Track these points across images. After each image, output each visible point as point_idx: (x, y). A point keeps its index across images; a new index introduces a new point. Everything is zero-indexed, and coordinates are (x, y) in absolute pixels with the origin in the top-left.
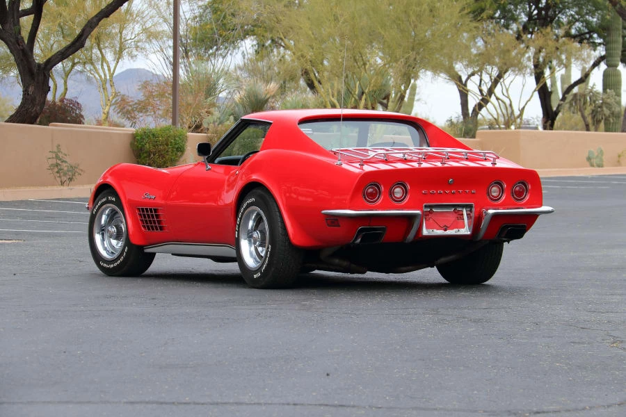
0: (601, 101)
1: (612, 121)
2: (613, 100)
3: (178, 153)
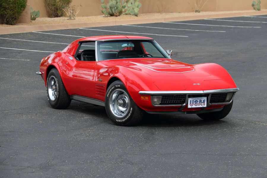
3: (22, 8)
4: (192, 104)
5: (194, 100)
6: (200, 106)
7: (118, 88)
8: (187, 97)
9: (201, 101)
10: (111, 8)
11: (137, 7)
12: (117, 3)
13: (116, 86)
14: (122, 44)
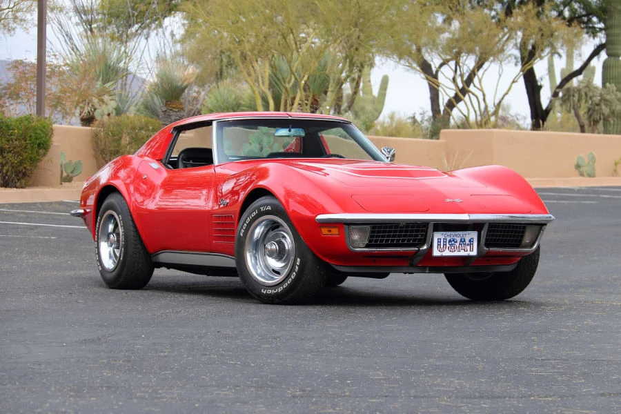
0: (599, 98)
1: (612, 122)
2: (613, 97)
3: (41, 151)
4: (442, 247)
5: (448, 239)
6: (462, 253)
7: (268, 213)
8: (431, 228)
9: (465, 241)
13: (262, 208)
14: (277, 131)
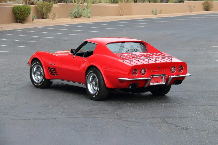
3: (28, 14)
10: (75, 13)
11: (90, 13)
12: (78, 10)
